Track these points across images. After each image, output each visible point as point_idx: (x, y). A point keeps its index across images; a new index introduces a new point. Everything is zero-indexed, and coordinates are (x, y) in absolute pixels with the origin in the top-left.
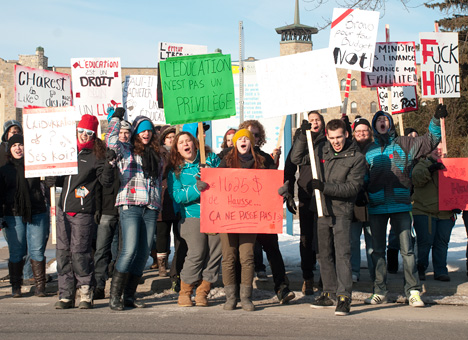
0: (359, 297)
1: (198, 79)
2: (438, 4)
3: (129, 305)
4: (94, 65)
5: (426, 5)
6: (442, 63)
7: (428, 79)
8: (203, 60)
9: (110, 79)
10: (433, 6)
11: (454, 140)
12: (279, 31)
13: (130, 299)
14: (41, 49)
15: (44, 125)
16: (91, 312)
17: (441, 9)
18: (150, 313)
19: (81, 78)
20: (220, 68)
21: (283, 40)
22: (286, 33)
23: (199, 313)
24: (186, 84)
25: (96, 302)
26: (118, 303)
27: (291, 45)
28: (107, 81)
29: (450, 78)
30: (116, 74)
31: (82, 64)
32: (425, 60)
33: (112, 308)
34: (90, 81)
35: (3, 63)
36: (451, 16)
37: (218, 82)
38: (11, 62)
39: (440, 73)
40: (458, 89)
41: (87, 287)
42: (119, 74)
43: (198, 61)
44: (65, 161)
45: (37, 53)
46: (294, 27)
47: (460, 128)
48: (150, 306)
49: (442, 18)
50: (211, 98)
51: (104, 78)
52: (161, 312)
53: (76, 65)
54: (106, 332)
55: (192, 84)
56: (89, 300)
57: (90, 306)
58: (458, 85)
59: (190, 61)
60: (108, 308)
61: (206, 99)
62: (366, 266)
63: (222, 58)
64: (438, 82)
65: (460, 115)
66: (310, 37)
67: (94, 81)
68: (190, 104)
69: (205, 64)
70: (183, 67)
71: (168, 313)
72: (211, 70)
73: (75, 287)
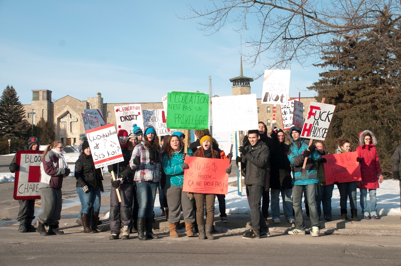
0: (280, 231)
1: (188, 105)
2: (320, 64)
3: (149, 237)
4: (127, 109)
5: (314, 65)
6: (319, 120)
7: (308, 127)
8: (193, 95)
9: (136, 116)
10: (318, 65)
11: (332, 140)
12: (232, 81)
13: (150, 234)
14: (99, 94)
15: (99, 137)
16: (128, 241)
17: (322, 67)
18: (162, 242)
19: (121, 117)
20: (202, 101)
21: (234, 85)
22: (235, 81)
23: (189, 241)
24: (181, 107)
25: (131, 235)
26: (143, 236)
27: (238, 88)
28: (135, 117)
29: (322, 129)
30: (139, 113)
31: (121, 109)
32: (309, 117)
33: (140, 239)
34: (125, 118)
35: (79, 102)
36: (328, 71)
37: (200, 109)
38: (83, 101)
39: (316, 126)
40: (325, 136)
41: (127, 227)
42: (141, 113)
43: (190, 96)
44: (115, 155)
45: (97, 96)
46: (239, 78)
47: (335, 133)
48: (162, 237)
49: (323, 72)
50: (195, 117)
51: (133, 115)
52: (167, 241)
53: (117, 110)
54: (137, 253)
55: (185, 107)
56: (127, 235)
57: (128, 237)
58: (326, 134)
59: (185, 95)
60: (138, 239)
61: (191, 118)
62: (283, 213)
63: (204, 96)
64: (313, 130)
65: (335, 126)
66: (249, 83)
67: (128, 118)
68: (182, 118)
69: (194, 98)
70: (181, 98)
71: (171, 241)
72: (197, 101)
73: (120, 227)
